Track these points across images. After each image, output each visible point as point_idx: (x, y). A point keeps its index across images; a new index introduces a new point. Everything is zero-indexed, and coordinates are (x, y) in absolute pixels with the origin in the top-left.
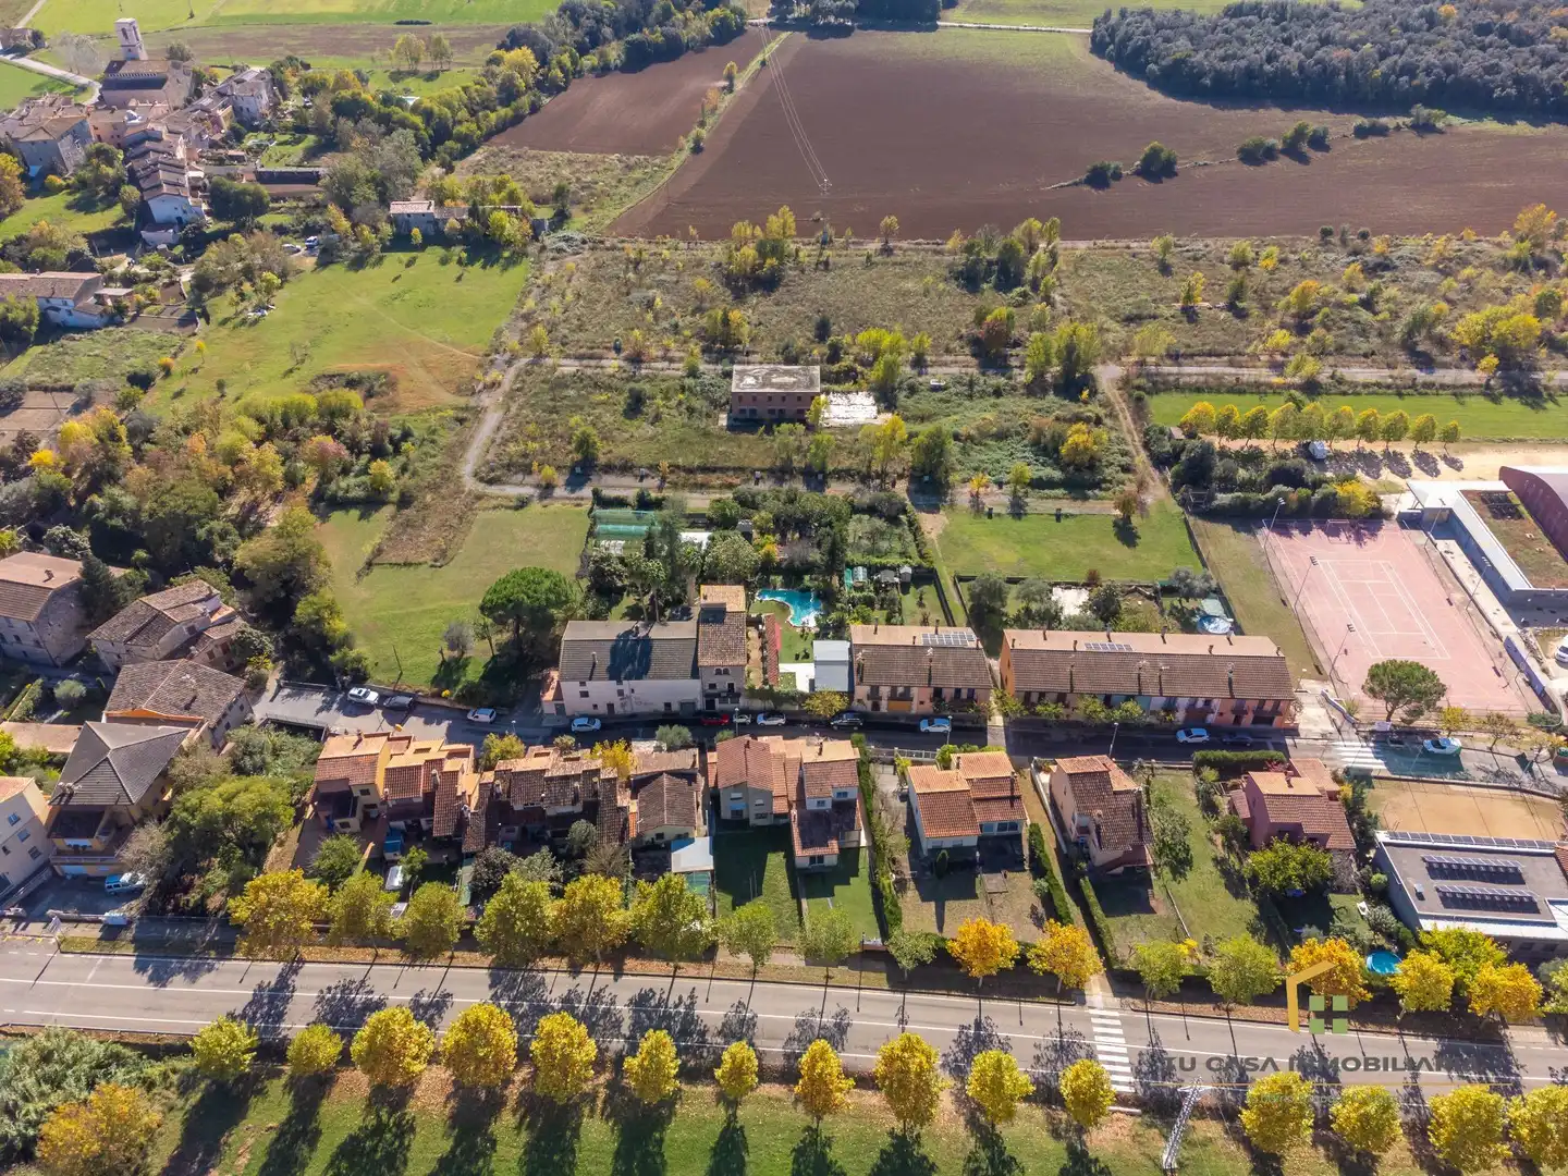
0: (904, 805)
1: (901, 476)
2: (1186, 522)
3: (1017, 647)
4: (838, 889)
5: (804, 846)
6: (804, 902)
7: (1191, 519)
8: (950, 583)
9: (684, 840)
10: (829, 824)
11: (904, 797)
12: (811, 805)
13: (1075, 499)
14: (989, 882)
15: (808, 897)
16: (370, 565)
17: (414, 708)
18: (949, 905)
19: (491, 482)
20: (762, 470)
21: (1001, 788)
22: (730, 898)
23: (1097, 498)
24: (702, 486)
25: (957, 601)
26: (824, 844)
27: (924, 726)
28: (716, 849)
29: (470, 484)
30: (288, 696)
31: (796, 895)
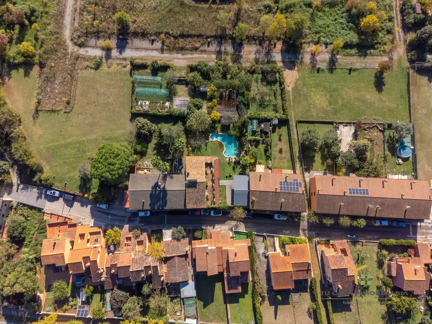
0: (266, 260)
1: (279, 39)
2: (408, 74)
3: (320, 193)
4: (240, 300)
5: (229, 289)
6: (228, 305)
7: (411, 71)
8: (294, 124)
9: (186, 283)
10: (238, 280)
11: (267, 257)
12: (232, 274)
13: (360, 56)
14: (295, 297)
15: (230, 303)
16: (37, 111)
17: (75, 198)
18: (279, 307)
19: (81, 45)
20: (211, 37)
21: (304, 266)
22: (202, 303)
23: (371, 54)
24: (182, 49)
25: (296, 138)
26: (236, 288)
27: (276, 217)
28: (197, 287)
29: (71, 48)
30: (23, 189)
31: (225, 303)
